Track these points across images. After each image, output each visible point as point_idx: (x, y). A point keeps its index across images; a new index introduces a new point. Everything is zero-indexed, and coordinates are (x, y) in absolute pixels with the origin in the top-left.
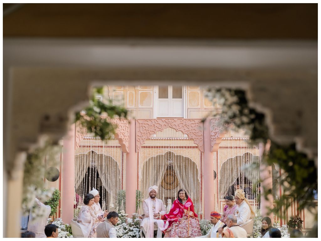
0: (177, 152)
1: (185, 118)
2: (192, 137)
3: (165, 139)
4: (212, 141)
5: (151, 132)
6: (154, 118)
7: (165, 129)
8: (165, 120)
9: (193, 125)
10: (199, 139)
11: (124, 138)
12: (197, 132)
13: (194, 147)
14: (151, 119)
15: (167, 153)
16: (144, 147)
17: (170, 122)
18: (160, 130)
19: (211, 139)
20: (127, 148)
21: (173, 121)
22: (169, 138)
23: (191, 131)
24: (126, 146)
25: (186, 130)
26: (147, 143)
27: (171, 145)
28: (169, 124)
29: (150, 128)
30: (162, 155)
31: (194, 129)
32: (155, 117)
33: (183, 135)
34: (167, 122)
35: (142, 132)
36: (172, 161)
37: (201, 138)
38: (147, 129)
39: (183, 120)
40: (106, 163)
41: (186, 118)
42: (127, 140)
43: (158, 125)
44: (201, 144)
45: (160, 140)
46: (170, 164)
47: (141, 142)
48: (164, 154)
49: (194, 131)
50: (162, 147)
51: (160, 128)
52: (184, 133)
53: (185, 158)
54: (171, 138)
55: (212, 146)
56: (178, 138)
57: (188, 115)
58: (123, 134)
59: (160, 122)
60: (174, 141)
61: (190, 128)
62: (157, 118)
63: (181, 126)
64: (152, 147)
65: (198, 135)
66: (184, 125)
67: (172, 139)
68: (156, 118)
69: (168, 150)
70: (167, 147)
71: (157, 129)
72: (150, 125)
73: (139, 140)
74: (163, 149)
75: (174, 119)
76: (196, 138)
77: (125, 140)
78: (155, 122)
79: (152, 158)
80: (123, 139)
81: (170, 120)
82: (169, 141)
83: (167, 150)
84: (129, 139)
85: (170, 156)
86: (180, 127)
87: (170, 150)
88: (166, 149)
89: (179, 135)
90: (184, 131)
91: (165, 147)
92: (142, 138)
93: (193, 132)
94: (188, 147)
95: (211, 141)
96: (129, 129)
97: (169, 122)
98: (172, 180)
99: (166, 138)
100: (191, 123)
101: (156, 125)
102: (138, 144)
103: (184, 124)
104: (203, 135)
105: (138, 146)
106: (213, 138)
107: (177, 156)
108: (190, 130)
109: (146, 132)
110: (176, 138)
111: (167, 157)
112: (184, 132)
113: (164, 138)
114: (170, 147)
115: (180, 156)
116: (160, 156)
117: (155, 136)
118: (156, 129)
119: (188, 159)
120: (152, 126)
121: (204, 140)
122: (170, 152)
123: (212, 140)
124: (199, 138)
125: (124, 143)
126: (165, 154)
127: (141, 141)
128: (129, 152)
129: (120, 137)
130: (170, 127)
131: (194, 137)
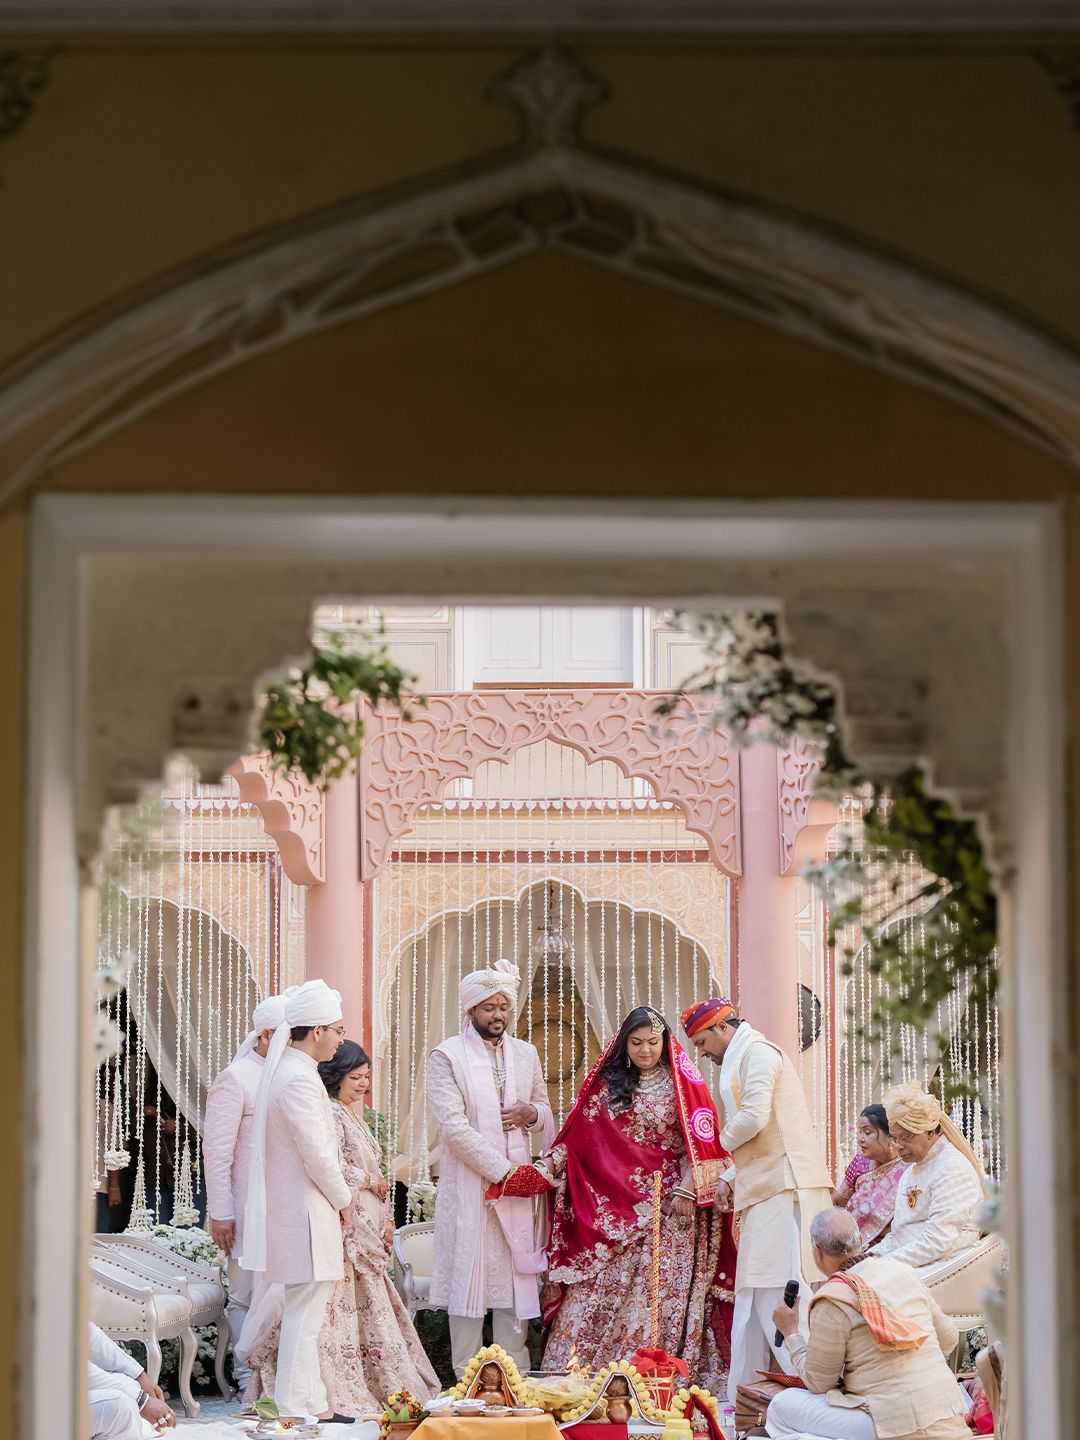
0: (592, 884)
1: (637, 687)
2: (676, 791)
3: (524, 810)
4: (790, 814)
5: (443, 769)
6: (459, 689)
7: (523, 752)
8: (522, 698)
9: (680, 728)
10: (714, 801)
11: (297, 801)
12: (701, 764)
13: (685, 856)
14: (446, 692)
15: (537, 890)
16: (408, 856)
17: (555, 710)
18: (498, 754)
19: (781, 801)
20: (310, 857)
21: (566, 702)
22: (544, 805)
23: (668, 763)
24: (308, 845)
25: (643, 753)
26: (426, 835)
27: (560, 846)
28: (547, 722)
29: (438, 745)
30: (508, 904)
31: (688, 749)
32: (464, 683)
33: (625, 783)
34: (535, 708)
35: (393, 765)
36: (567, 935)
37: (727, 800)
38: (422, 749)
39: (624, 699)
40: (195, 940)
41: (648, 687)
42: (310, 810)
43: (483, 729)
44: (726, 832)
45: (495, 812)
46: (553, 956)
47: (390, 825)
48: (517, 898)
49: (686, 761)
50: (509, 856)
51: (494, 742)
52: (632, 772)
53: (641, 918)
54: (558, 805)
55: (787, 842)
56: (599, 805)
57: (654, 667)
59: (495, 708)
60: (574, 821)
61: (665, 743)
62: (478, 686)
63: (612, 729)
64: (452, 856)
65: (707, 782)
66: (628, 728)
67: (566, 809)
68: (469, 688)
69: (541, 875)
70: (538, 856)
71: (481, 751)
72: (439, 726)
73: (376, 814)
74: (516, 866)
75: (572, 694)
76: (699, 797)
77: (298, 812)
78: (472, 711)
79: (452, 919)
80: (288, 806)
81: (551, 700)
82: (545, 821)
83: (538, 870)
84: (322, 808)
85: (551, 905)
86: (607, 740)
87: (554, 873)
88: (531, 867)
89: (603, 782)
90: (628, 760)
91: (523, 856)
92: (396, 800)
93: (683, 764)
94: (656, 856)
95: (779, 815)
97: (545, 711)
98: (567, 1056)
99: (531, 805)
101: (472, 728)
102: (371, 831)
103: (631, 719)
104: (735, 780)
105: (376, 845)
106: (792, 800)
107: (595, 908)
108: (663, 751)
109: (417, 767)
110: (586, 805)
111: (538, 916)
112: (628, 765)
113: (518, 806)
114: (555, 856)
115: (610, 907)
116: (494, 911)
117: (464, 789)
118: (471, 747)
119: (656, 919)
120: (453, 730)
121: (746, 809)
122: (550, 882)
123: (787, 809)
124: (715, 797)
125: (295, 827)
126: (525, 900)
127: (391, 815)
128: (322, 879)
129: (272, 796)
130: (550, 737)
131: (687, 792)
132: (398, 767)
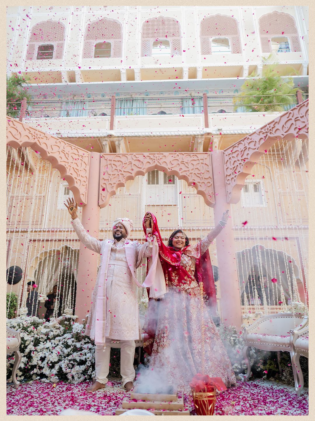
2: (194, 180)
5: (124, 174)
8: (149, 155)
9: (195, 163)
10: (206, 183)
11: (78, 178)
12: (201, 173)
14: (126, 153)
17: (158, 158)
18: (141, 170)
19: (226, 181)
20: (81, 196)
21: (161, 156)
23: (191, 172)
24: (81, 193)
25: (184, 169)
28: (156, 161)
31: (197, 168)
34: (152, 157)
37: (209, 182)
38: (118, 168)
39: (178, 155)
42: (82, 182)
43: (137, 163)
44: (209, 191)
47: (108, 189)
49: (197, 172)
51: (140, 167)
52: (181, 174)
55: (229, 192)
58: (76, 171)
59: (140, 158)
61: (190, 167)
63: (175, 163)
65: (203, 177)
66: (179, 163)
72: (124, 162)
73: (104, 186)
75: (163, 154)
76: (201, 181)
77: (78, 181)
78: (133, 158)
80: (75, 179)
81: (156, 155)
84: (87, 183)
86: (173, 166)
90: (180, 171)
92: (110, 182)
95: (226, 185)
96: (88, 167)
97: (155, 158)
100: (192, 158)
101: (134, 163)
103: (180, 160)
104: (212, 177)
105: (103, 195)
108: (190, 169)
109: (117, 173)
118: (133, 168)
120: (128, 163)
121: (215, 185)
124: (206, 181)
125: (77, 186)
127: (109, 187)
128: (86, 203)
129: (69, 174)
130: (156, 165)
131: (197, 180)
132: (111, 173)
